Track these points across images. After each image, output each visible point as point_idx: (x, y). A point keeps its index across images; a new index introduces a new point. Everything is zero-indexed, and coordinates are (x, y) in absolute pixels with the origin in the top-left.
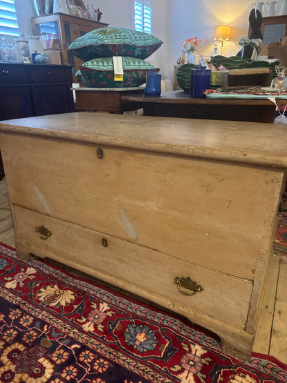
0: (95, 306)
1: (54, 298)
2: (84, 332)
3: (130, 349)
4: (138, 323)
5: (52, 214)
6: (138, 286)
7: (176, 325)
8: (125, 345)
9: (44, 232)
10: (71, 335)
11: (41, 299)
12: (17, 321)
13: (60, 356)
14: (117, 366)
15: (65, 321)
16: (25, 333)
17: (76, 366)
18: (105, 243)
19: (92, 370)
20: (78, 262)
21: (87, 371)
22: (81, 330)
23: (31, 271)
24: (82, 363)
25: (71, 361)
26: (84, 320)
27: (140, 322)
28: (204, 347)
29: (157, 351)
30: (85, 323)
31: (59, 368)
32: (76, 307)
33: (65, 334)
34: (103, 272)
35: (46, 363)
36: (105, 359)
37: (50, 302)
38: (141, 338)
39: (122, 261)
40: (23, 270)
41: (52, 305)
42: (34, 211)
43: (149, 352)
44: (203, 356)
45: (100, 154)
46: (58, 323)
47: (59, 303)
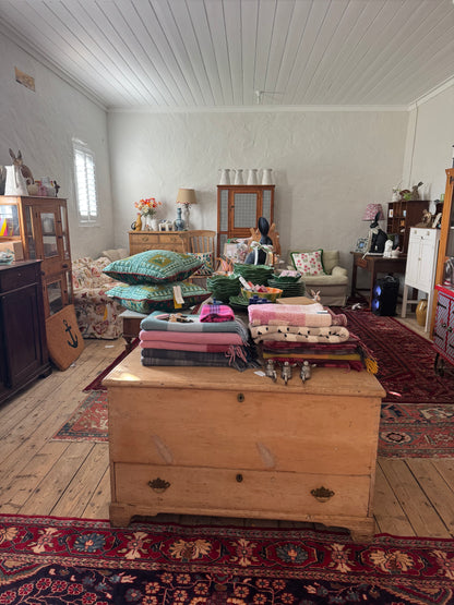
0: (235, 544)
1: (190, 551)
2: (245, 568)
3: (290, 565)
4: (283, 545)
5: (175, 462)
6: (274, 511)
7: (312, 536)
8: (285, 563)
9: (159, 485)
10: (235, 573)
11: (178, 557)
12: (175, 582)
13: (240, 592)
14: (292, 580)
15: (221, 566)
16: (193, 588)
17: (260, 593)
18: (239, 478)
19: (275, 590)
20: (204, 507)
21: (272, 592)
22: (240, 567)
23: (140, 535)
24: (263, 589)
25: (253, 592)
26: (236, 559)
27: (283, 543)
28: (341, 544)
29: (311, 558)
30: (238, 560)
31: (248, 600)
32: (219, 551)
33: (229, 576)
34: (236, 509)
35: (235, 601)
36: (279, 579)
37: (190, 556)
38: (292, 554)
39: (258, 491)
40: (129, 537)
41: (194, 558)
42: (149, 464)
43: (306, 562)
44: (344, 550)
45: (241, 398)
46: (216, 570)
47: (200, 554)
